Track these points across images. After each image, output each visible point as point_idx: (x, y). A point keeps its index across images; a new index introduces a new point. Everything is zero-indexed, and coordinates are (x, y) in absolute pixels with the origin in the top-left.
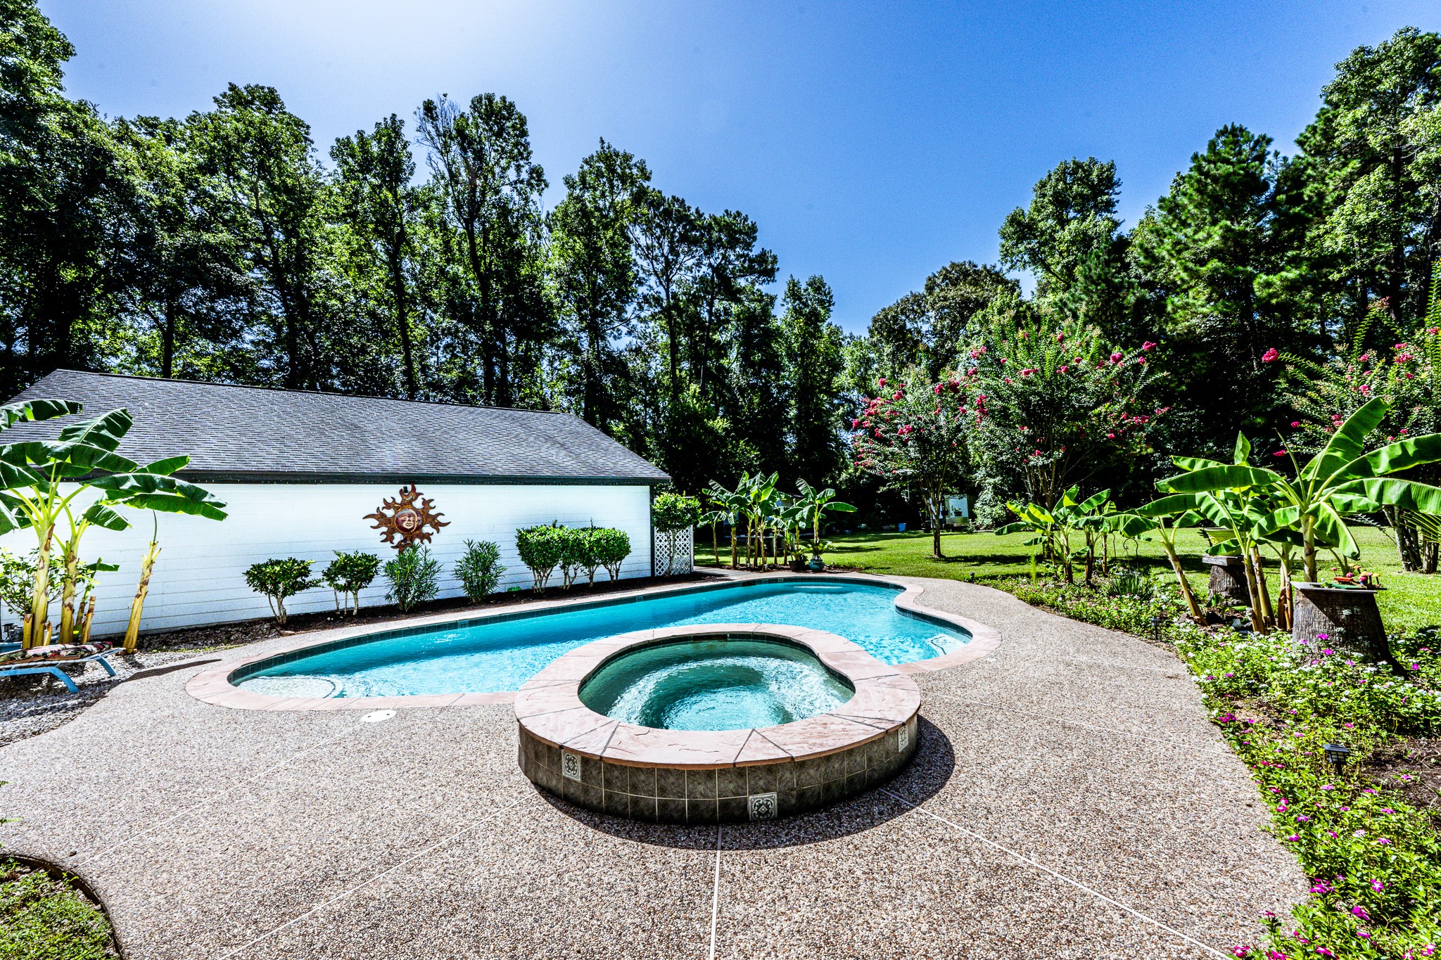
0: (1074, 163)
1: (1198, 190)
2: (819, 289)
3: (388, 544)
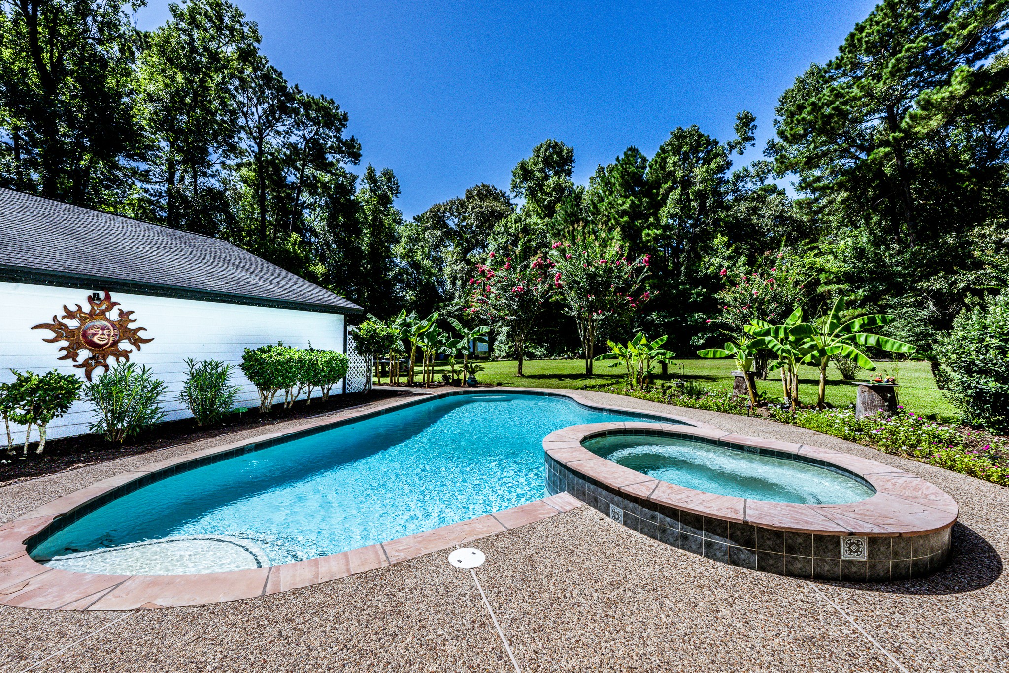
0: (555, 142)
1: (621, 177)
2: (390, 179)
3: (69, 362)
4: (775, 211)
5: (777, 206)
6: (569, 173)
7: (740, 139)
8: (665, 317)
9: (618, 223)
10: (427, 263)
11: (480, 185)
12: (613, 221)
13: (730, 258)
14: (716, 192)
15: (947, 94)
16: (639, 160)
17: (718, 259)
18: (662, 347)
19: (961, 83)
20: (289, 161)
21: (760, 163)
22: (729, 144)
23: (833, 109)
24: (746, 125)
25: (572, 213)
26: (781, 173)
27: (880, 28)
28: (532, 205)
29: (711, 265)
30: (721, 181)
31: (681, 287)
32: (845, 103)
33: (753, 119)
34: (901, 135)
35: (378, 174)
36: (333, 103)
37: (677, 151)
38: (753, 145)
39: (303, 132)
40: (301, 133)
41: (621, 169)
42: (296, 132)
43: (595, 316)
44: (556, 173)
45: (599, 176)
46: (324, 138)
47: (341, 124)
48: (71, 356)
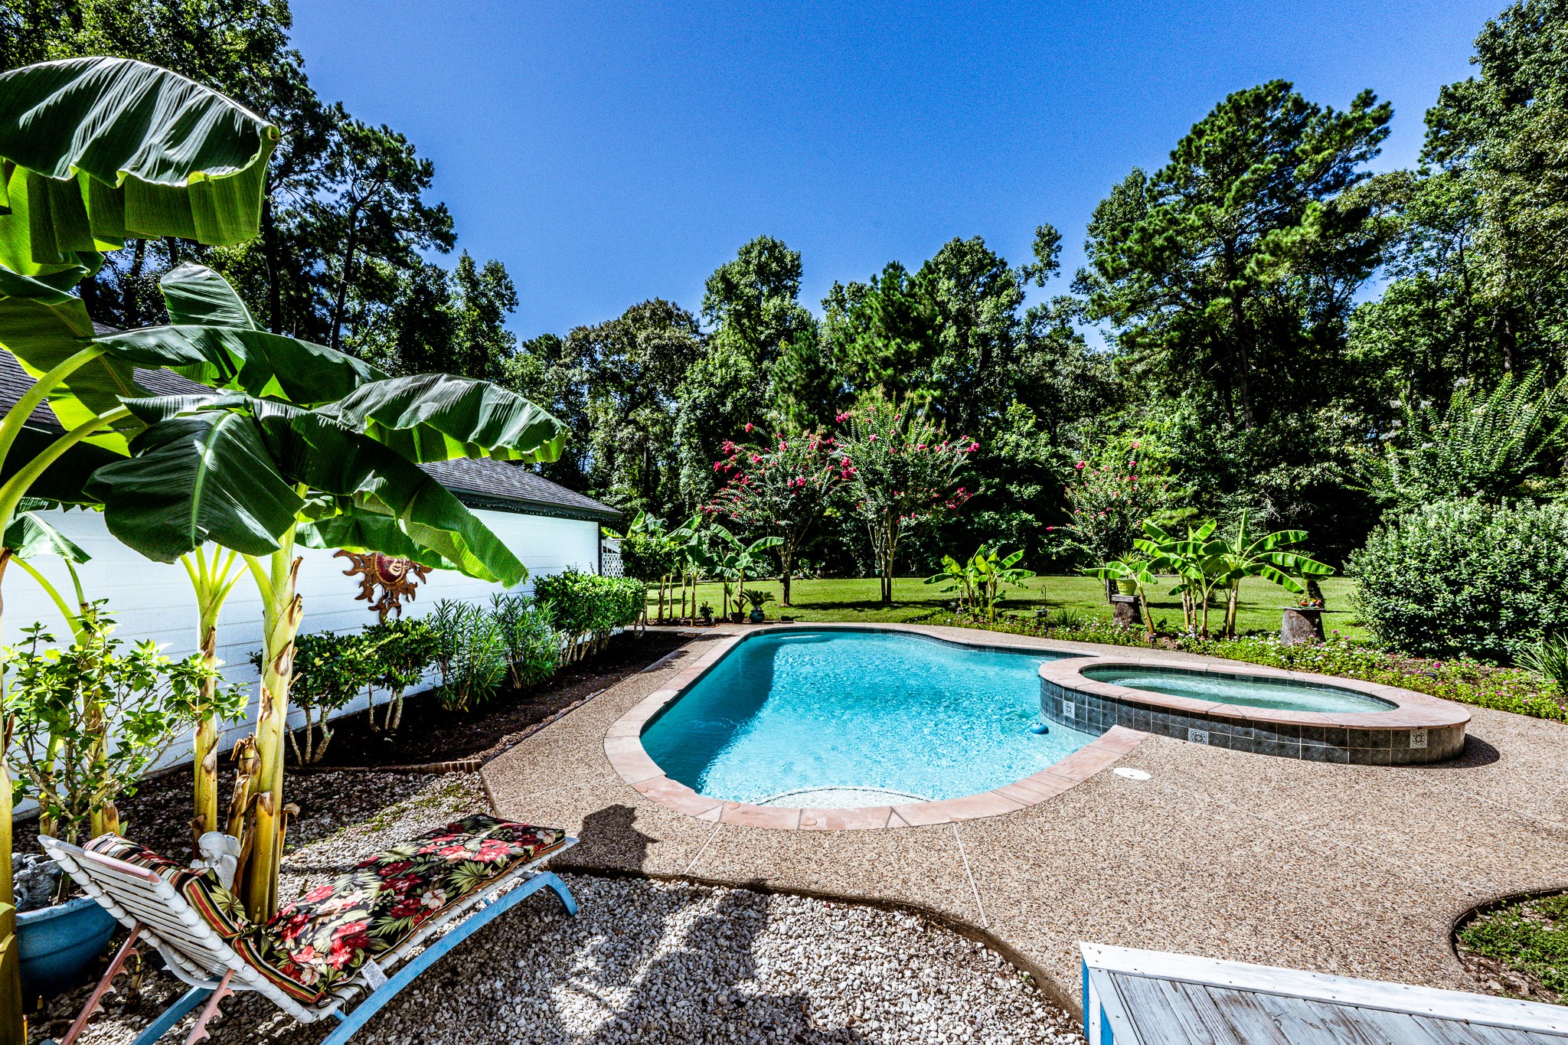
0: (772, 241)
1: (882, 308)
2: (500, 279)
3: (365, 603)
4: (1075, 367)
5: (1078, 360)
6: (794, 294)
7: (1041, 265)
9: (878, 376)
11: (652, 300)
12: (871, 374)
13: (1029, 435)
14: (1004, 337)
15: (1298, 238)
16: (905, 283)
17: (1014, 437)
18: (1017, 564)
19: (1312, 225)
21: (1063, 300)
22: (1025, 269)
23: (1166, 239)
24: (1048, 244)
25: (809, 358)
26: (1091, 319)
27: (1224, 136)
28: (732, 338)
29: (1006, 444)
30: (1012, 321)
32: (1179, 233)
33: (1058, 238)
34: (1244, 283)
35: (479, 270)
36: (403, 141)
37: (952, 272)
38: (1057, 275)
39: (348, 187)
40: (342, 189)
41: (882, 296)
42: (329, 185)
43: (904, 521)
44: (775, 292)
45: (836, 300)
46: (390, 203)
47: (419, 180)
48: (367, 594)
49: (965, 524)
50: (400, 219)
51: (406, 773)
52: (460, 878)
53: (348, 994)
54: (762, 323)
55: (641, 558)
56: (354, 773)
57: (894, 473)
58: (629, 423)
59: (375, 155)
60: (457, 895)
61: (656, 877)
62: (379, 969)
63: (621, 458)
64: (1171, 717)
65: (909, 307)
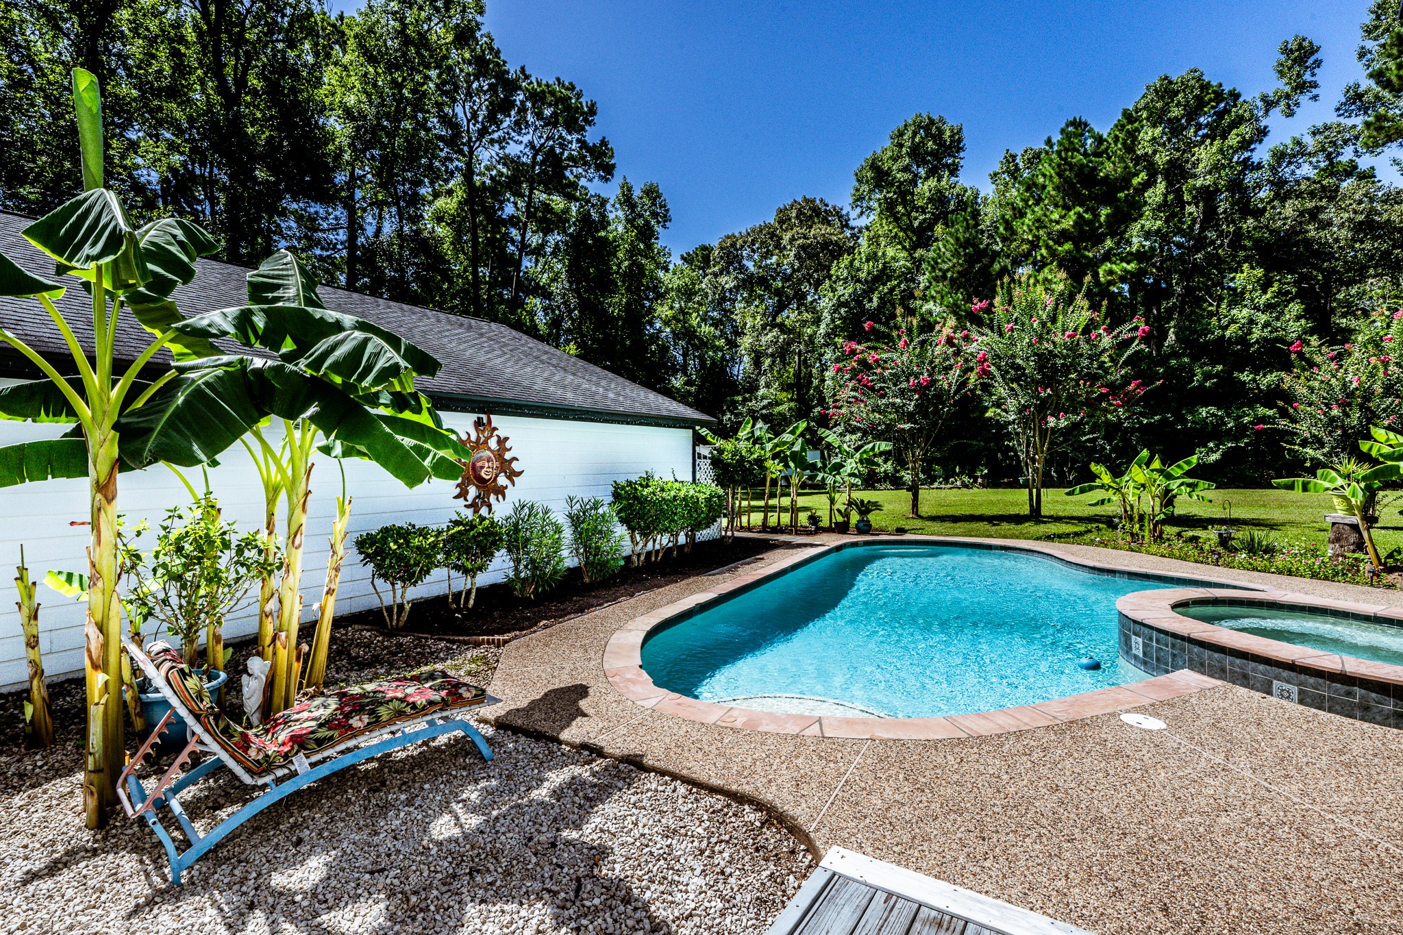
0: (929, 118)
1: (1058, 174)
2: (655, 199)
3: (461, 501)
4: (1355, 212)
5: (1360, 202)
6: (954, 170)
7: (1287, 89)
8: (1142, 414)
9: (1053, 253)
10: (706, 329)
11: (800, 200)
12: (1044, 251)
13: (1269, 307)
14: (1236, 185)
16: (1089, 141)
17: (1245, 312)
18: (1189, 474)
20: (513, 184)
21: (1327, 128)
22: (1264, 99)
24: (1299, 60)
25: (967, 241)
26: (1373, 147)
28: (886, 227)
29: (1233, 321)
30: (1247, 165)
31: (1173, 362)
33: (1313, 50)
35: (637, 193)
36: (573, 89)
37: (1157, 118)
38: (1315, 98)
39: (529, 137)
40: (526, 139)
41: (1057, 160)
42: (517, 138)
43: (1052, 422)
44: (932, 172)
45: (1008, 172)
46: (561, 145)
47: (586, 120)
48: (463, 494)
49: (1173, 423)
50: (571, 158)
51: (453, 642)
52: (383, 712)
53: (280, 773)
54: (916, 209)
55: (728, 465)
56: (419, 639)
57: (1040, 367)
58: (774, 326)
59: (550, 105)
60: (377, 721)
61: (567, 744)
62: (306, 762)
63: (768, 362)
64: (1252, 664)
65: (1095, 169)
